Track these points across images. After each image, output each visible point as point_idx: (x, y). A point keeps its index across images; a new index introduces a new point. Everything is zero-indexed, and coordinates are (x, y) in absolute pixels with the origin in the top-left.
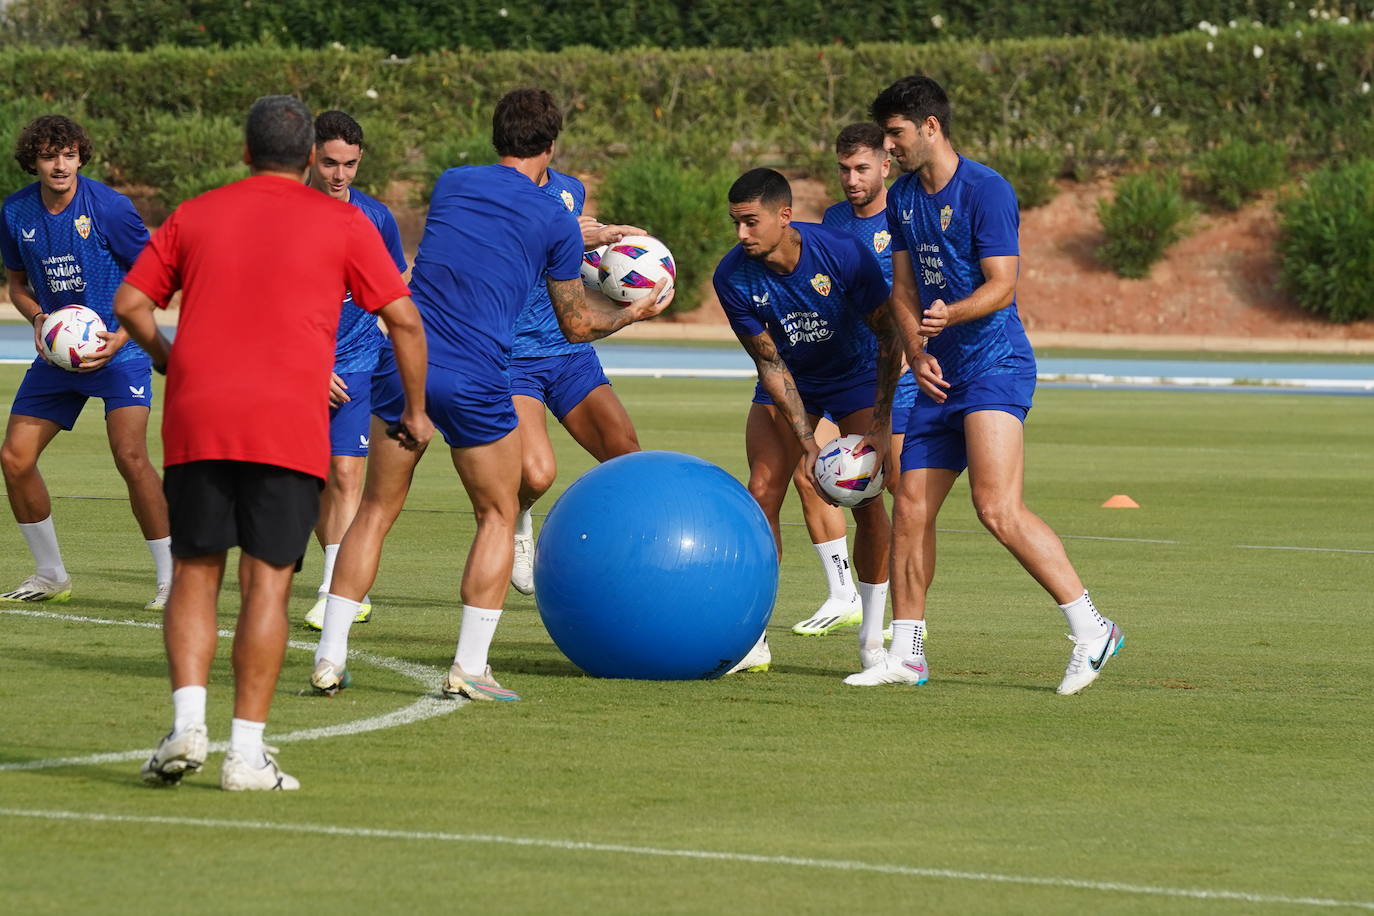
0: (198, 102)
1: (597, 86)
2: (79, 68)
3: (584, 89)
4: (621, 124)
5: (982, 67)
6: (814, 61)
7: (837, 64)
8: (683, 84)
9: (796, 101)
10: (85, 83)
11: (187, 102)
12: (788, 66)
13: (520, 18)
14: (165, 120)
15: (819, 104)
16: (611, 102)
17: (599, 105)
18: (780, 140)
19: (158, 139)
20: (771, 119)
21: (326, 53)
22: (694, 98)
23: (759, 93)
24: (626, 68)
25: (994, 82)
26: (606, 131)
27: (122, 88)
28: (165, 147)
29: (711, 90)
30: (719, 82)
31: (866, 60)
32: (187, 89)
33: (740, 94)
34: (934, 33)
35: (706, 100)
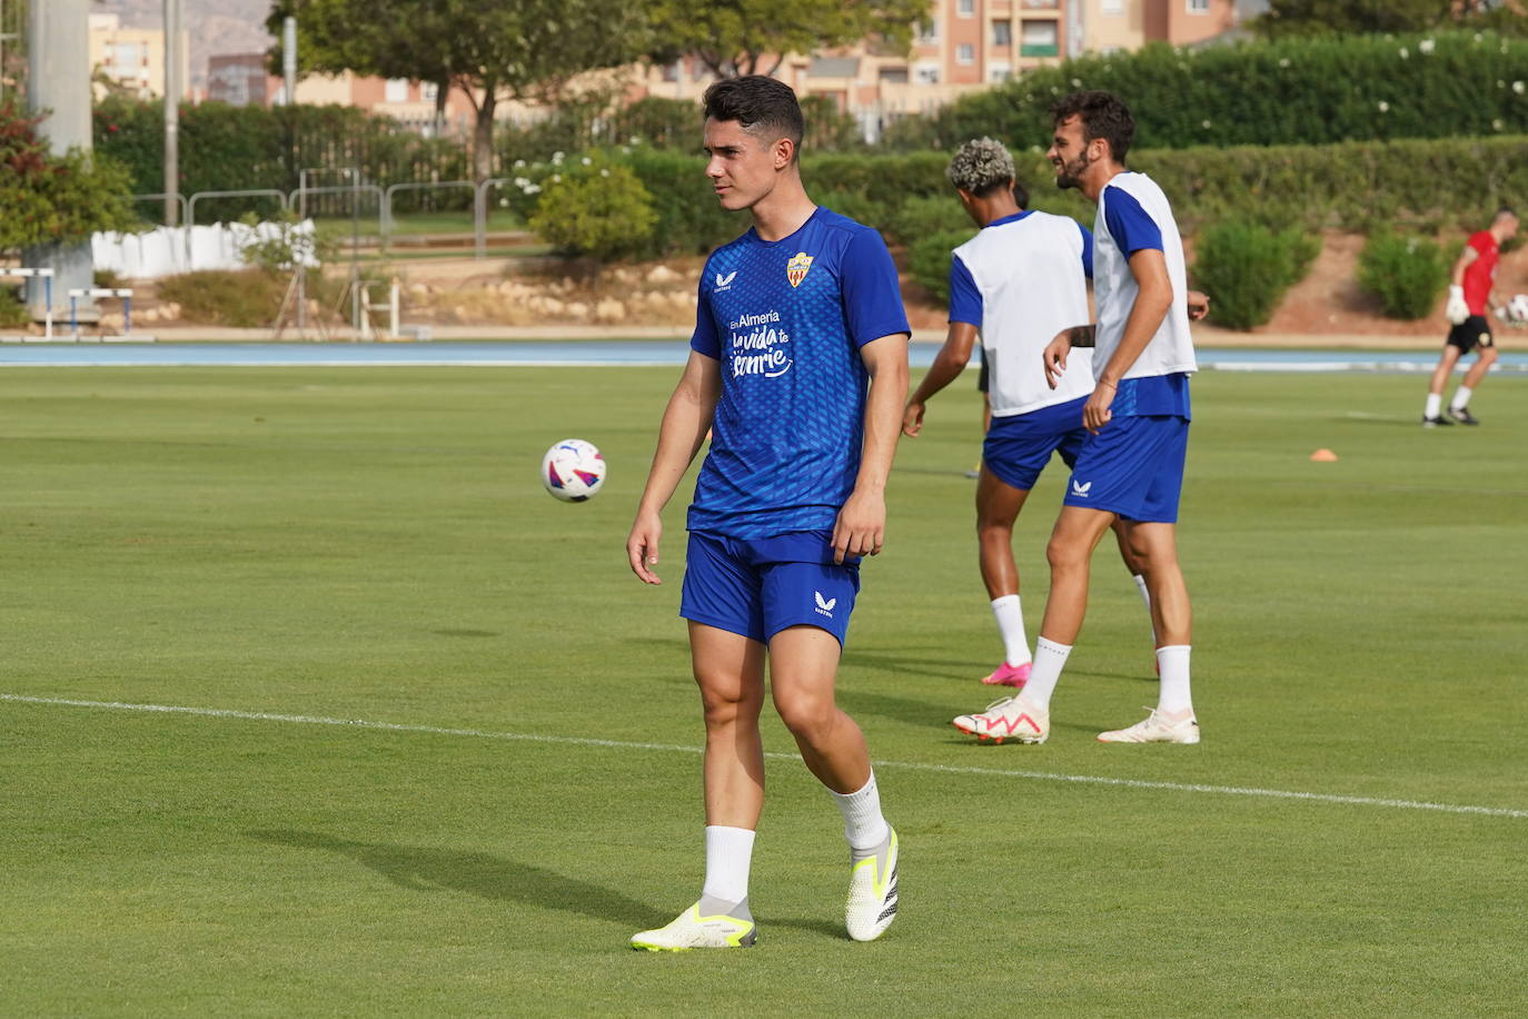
0: (941, 188)
1: (1211, 173)
2: (862, 168)
3: (1203, 174)
4: (1229, 198)
5: (1475, 155)
6: (1360, 153)
7: (1376, 156)
8: (1270, 170)
9: (1348, 180)
10: (865, 178)
11: (934, 189)
12: (1341, 156)
13: (1219, 129)
14: (913, 201)
15: (1363, 181)
16: (1222, 184)
17: (1213, 186)
18: (1339, 208)
19: (906, 214)
20: (1332, 192)
21: (1027, 154)
22: (1277, 179)
23: (1322, 175)
24: (1231, 160)
25: (1483, 166)
26: (1220, 202)
27: (888, 180)
28: (910, 220)
29: (1289, 174)
30: (1294, 169)
31: (1396, 152)
32: (933, 180)
33: (1309, 177)
34: (1494, 132)
35: (1285, 182)
